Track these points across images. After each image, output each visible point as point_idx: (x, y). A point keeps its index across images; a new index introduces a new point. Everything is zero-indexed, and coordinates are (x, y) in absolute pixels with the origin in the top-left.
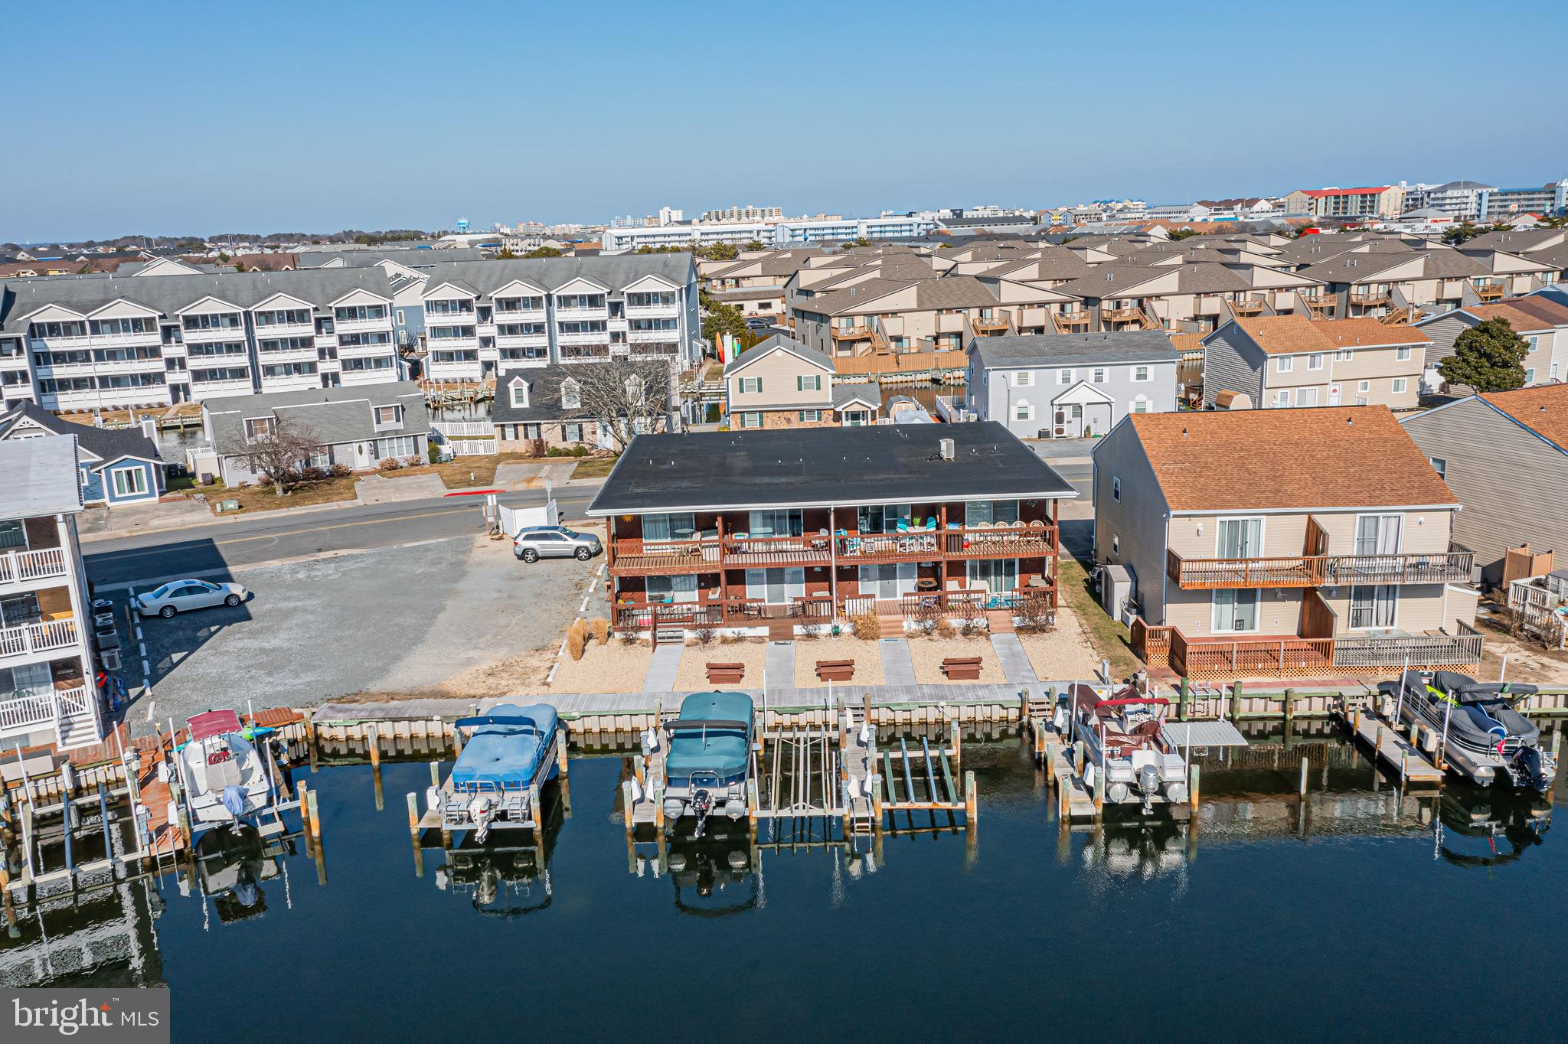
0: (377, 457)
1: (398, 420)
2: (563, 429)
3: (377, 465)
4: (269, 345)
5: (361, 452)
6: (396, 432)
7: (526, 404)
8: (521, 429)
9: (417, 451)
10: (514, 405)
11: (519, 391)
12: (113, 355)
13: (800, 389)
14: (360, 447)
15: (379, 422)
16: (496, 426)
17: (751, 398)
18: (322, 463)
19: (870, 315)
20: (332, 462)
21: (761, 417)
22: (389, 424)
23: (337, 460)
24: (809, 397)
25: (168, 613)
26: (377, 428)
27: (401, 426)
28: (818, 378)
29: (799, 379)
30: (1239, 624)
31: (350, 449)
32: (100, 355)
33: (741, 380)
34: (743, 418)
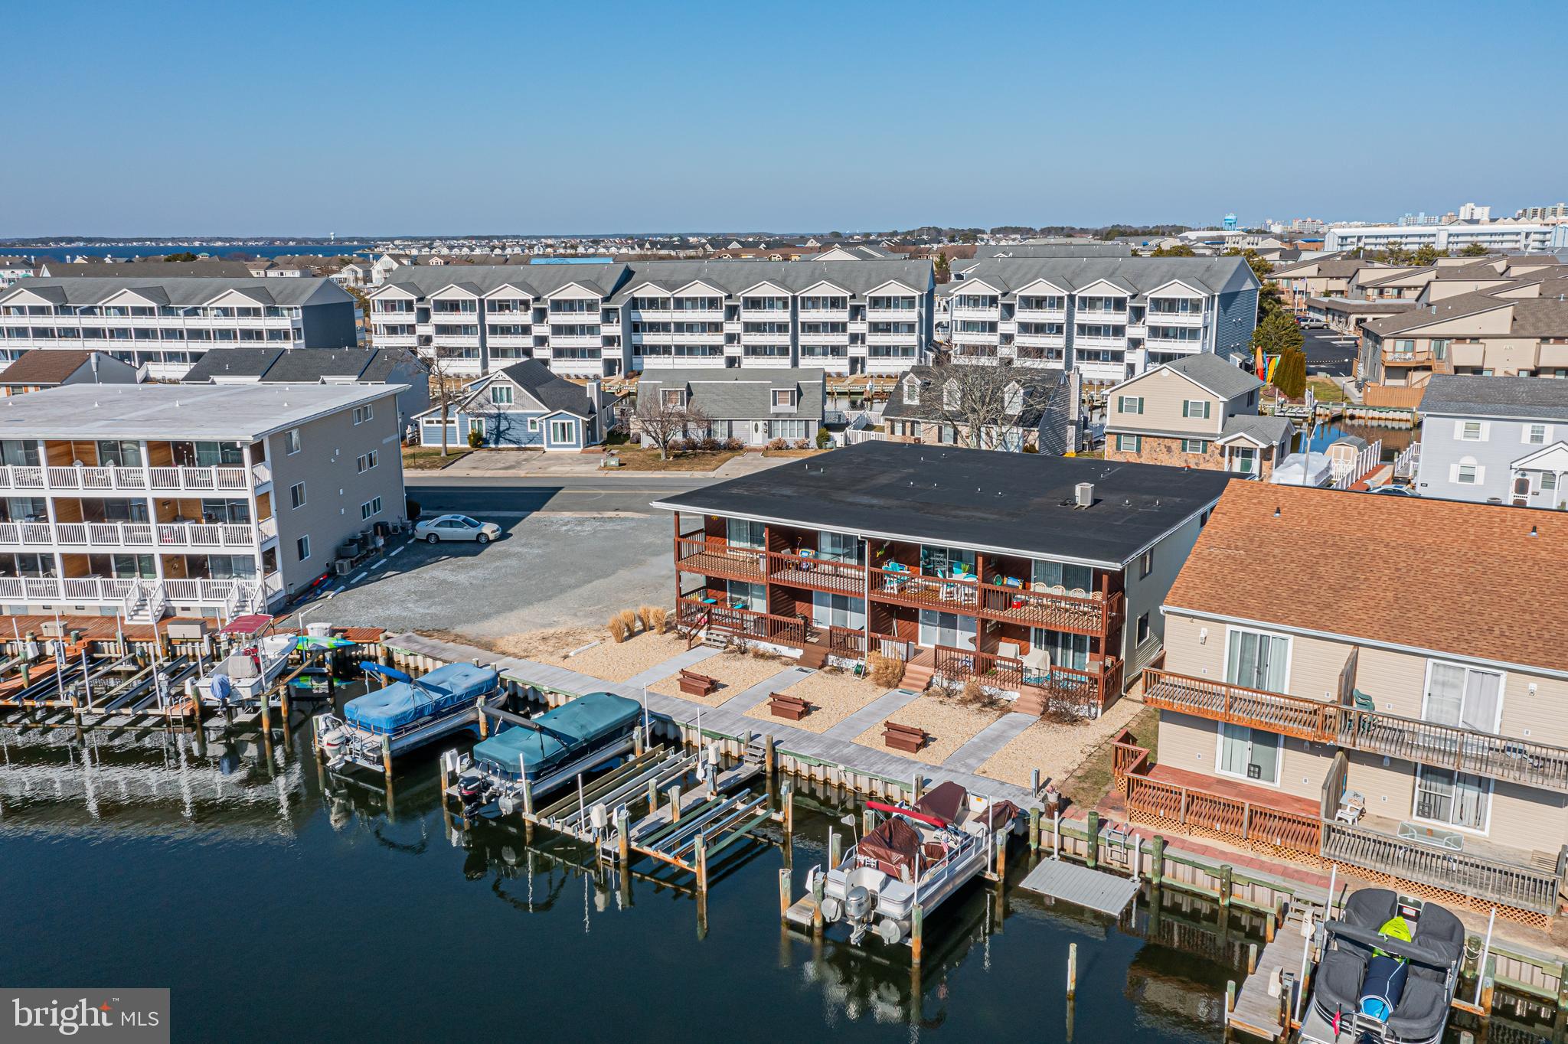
0: (770, 436)
1: (793, 404)
2: (940, 429)
3: (768, 442)
4: (813, 328)
5: (756, 430)
6: (790, 415)
7: (916, 402)
8: (908, 425)
9: (807, 436)
10: (906, 401)
11: (912, 387)
12: (690, 327)
13: (1185, 415)
14: (756, 425)
15: (775, 404)
16: (887, 420)
17: (1130, 420)
18: (721, 438)
19: (1440, 339)
20: (730, 435)
21: (1139, 442)
22: (785, 407)
23: (735, 434)
24: (1195, 425)
25: (433, 540)
26: (773, 409)
27: (794, 409)
28: (1208, 404)
29: (1186, 403)
30: (1255, 770)
31: (747, 426)
32: (680, 327)
33: (1121, 399)
34: (1119, 441)
